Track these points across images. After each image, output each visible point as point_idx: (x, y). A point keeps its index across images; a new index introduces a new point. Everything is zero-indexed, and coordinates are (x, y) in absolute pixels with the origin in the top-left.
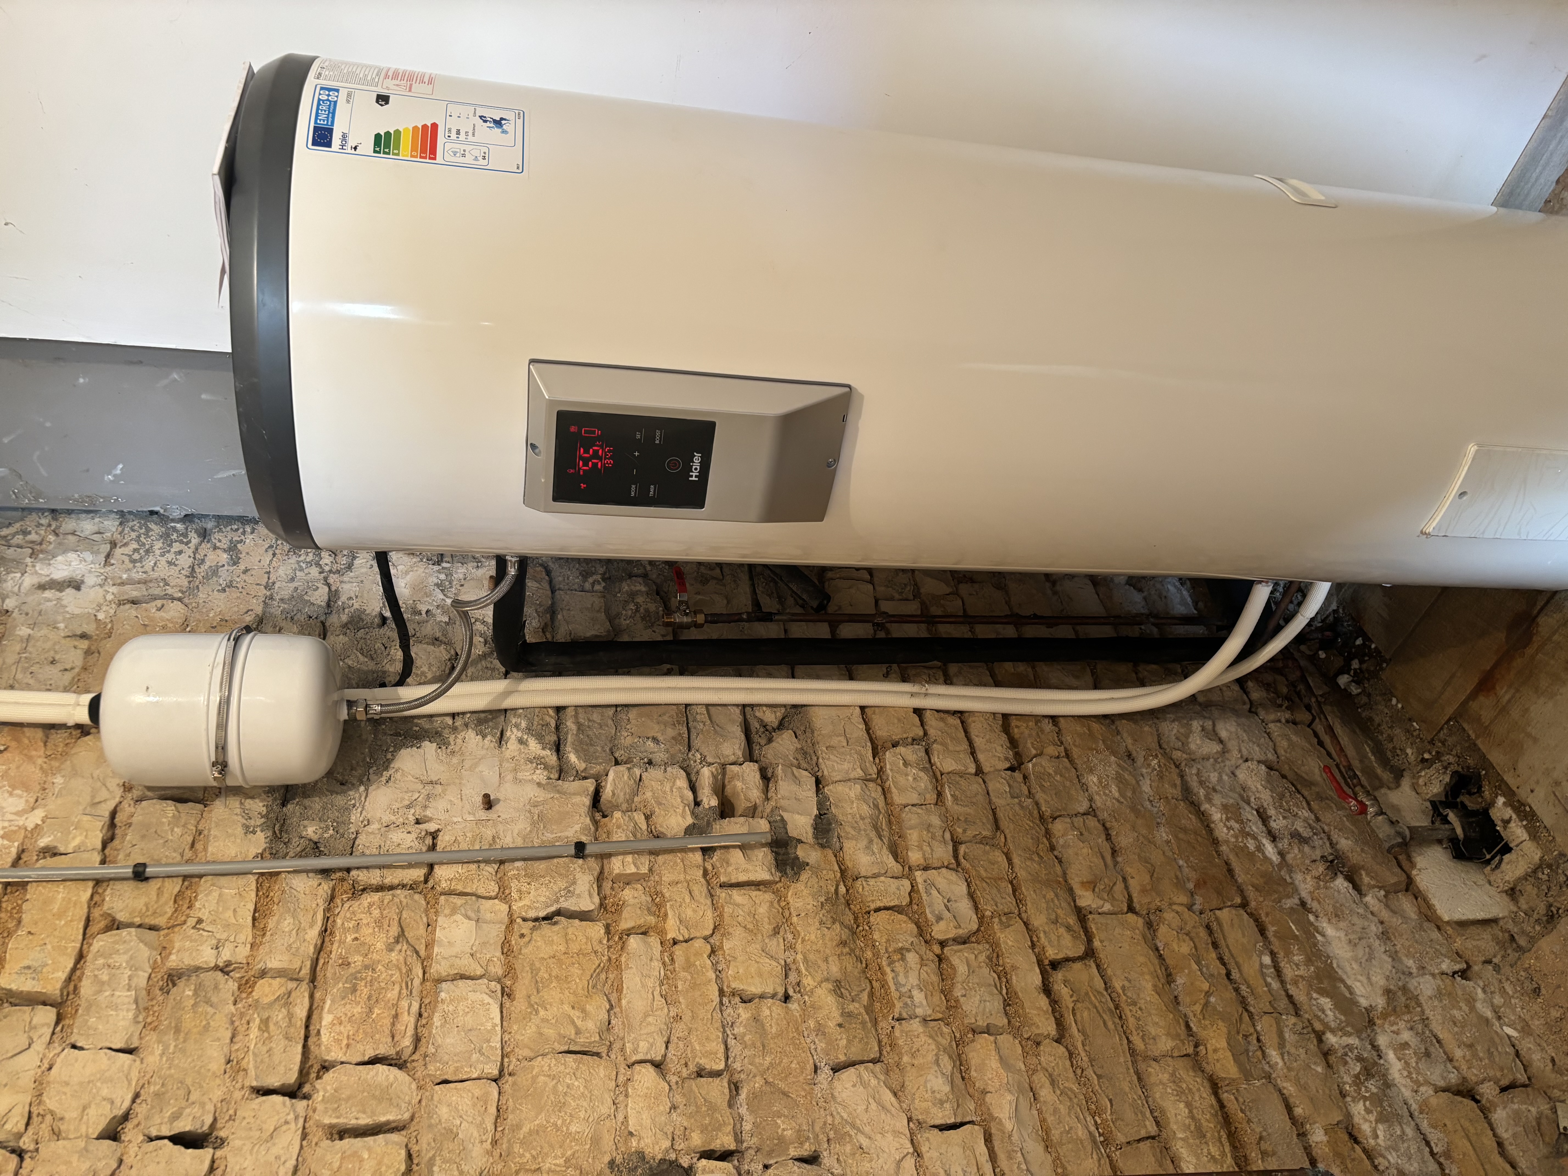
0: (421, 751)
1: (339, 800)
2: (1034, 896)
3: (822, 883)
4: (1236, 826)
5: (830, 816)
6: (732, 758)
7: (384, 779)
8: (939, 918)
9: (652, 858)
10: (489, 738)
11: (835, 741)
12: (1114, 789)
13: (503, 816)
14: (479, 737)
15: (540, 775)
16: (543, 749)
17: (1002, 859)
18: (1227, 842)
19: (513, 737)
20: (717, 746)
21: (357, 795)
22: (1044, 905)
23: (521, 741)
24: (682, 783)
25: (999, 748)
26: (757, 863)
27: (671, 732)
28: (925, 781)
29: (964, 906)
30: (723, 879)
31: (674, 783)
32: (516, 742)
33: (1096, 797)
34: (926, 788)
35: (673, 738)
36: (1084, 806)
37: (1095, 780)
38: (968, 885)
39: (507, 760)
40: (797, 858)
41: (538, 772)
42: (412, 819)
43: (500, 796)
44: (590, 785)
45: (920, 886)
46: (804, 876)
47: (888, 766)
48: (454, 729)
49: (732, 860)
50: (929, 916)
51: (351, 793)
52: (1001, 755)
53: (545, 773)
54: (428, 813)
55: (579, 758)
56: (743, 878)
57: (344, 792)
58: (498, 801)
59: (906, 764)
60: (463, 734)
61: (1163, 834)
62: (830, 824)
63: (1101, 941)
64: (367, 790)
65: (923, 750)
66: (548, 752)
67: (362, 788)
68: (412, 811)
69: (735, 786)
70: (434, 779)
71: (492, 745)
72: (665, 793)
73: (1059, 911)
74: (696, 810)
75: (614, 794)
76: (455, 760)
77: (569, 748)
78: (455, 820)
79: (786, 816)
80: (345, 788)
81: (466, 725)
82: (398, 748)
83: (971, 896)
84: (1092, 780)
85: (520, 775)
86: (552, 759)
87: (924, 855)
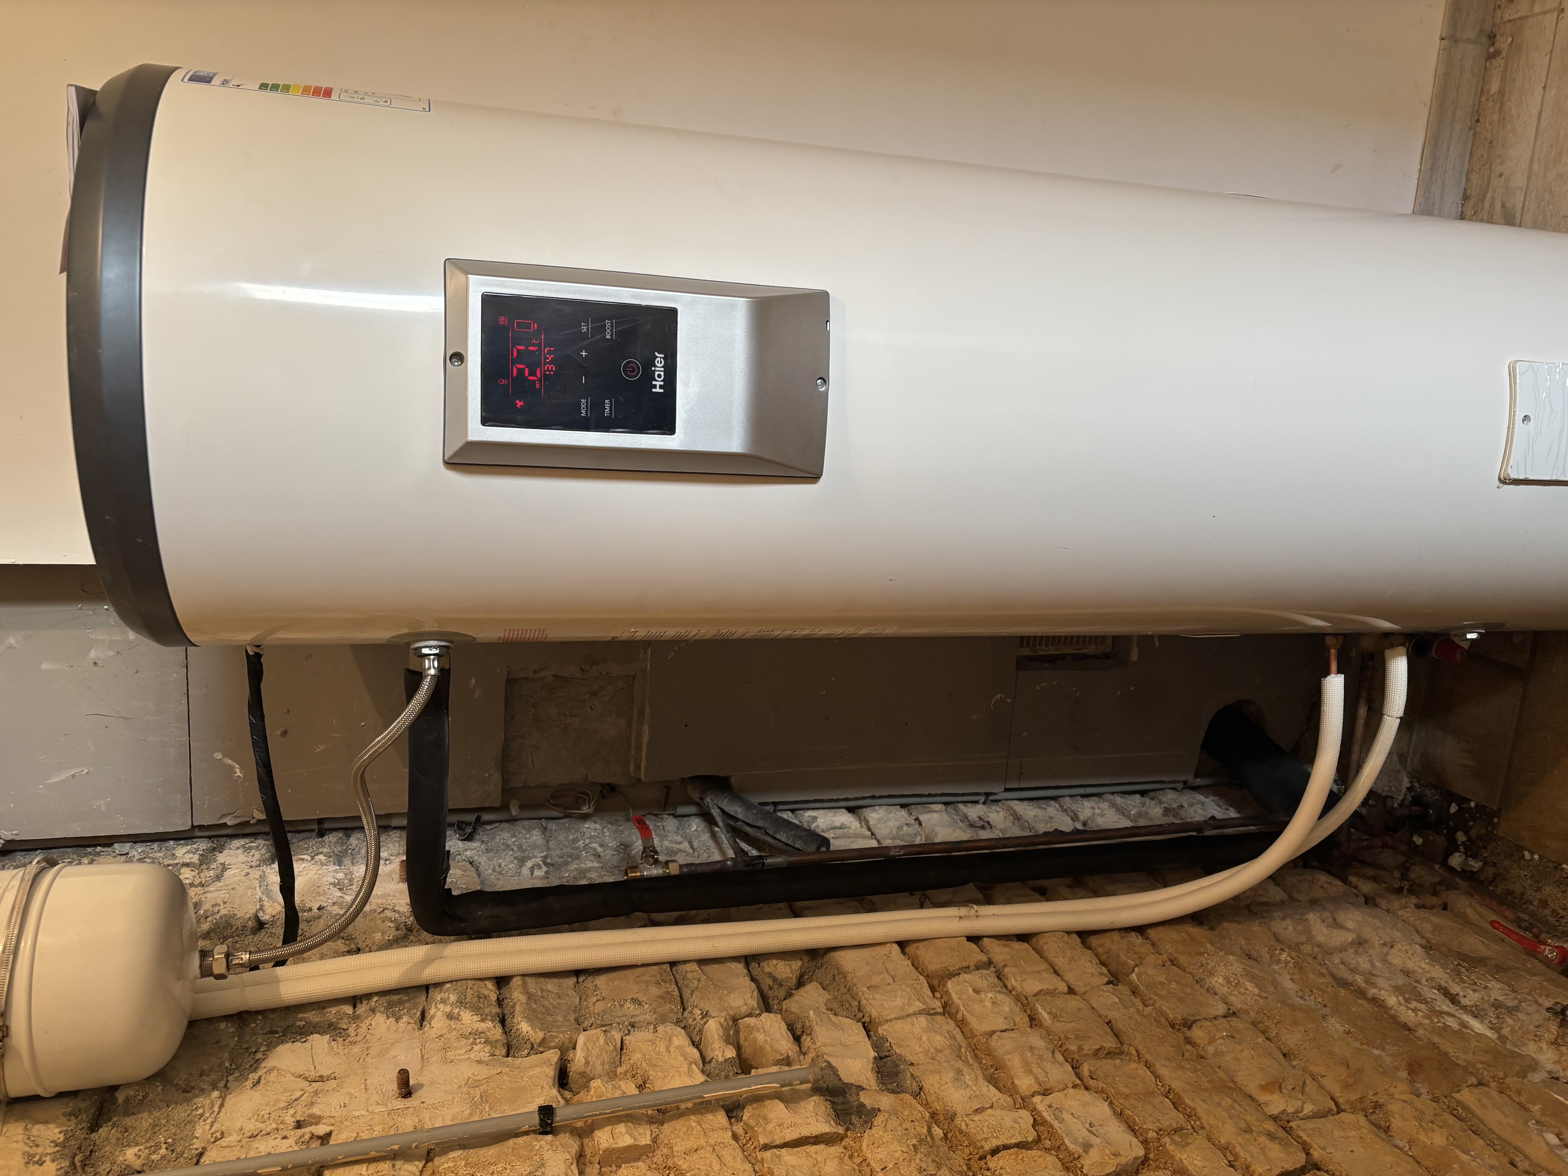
0: (307, 1045)
1: (180, 1112)
2: (1205, 1105)
3: (907, 1125)
4: (1422, 1006)
5: (894, 1057)
6: (744, 1009)
7: (249, 1083)
8: (1087, 1147)
9: (654, 1127)
10: (405, 1019)
11: (876, 980)
12: (1249, 985)
13: (429, 1101)
14: (392, 1020)
15: (481, 1052)
16: (482, 1020)
17: (1143, 1071)
18: (1421, 1025)
19: (439, 1014)
20: (720, 999)
21: (208, 1102)
22: (1225, 1114)
23: (450, 1017)
24: (680, 1039)
25: (1088, 964)
26: (809, 1115)
27: (654, 991)
28: (1007, 1005)
29: (1116, 1131)
30: (763, 1140)
31: (670, 1041)
32: (444, 1019)
33: (1232, 999)
34: (1011, 1011)
35: (660, 997)
36: (1221, 1009)
37: (1221, 980)
38: (1111, 1104)
39: (433, 1040)
40: (862, 1105)
41: (476, 1048)
42: (290, 1121)
43: (423, 1080)
44: (553, 1056)
45: (1045, 1115)
46: (879, 1120)
47: (954, 996)
48: (356, 1018)
49: (771, 1115)
50: (1072, 1147)
51: (197, 1100)
52: (1093, 971)
53: (488, 1049)
54: (316, 1110)
55: (533, 1026)
56: (791, 1135)
57: (189, 1101)
58: (421, 1086)
59: (976, 991)
60: (368, 1021)
61: (1335, 1026)
62: (897, 1066)
63: (1323, 1149)
64: (223, 1098)
65: (993, 975)
66: (489, 1024)
67: (216, 1094)
68: (291, 1111)
69: (755, 1040)
70: (325, 1073)
71: (410, 1027)
72: (659, 1053)
73: (1248, 1118)
74: (707, 1067)
75: (587, 1062)
76: (356, 1049)
77: (518, 1018)
78: (356, 1114)
79: (834, 1062)
80: (190, 1095)
81: (373, 1011)
82: (271, 1046)
83: (1120, 1115)
84: (1217, 981)
85: (451, 1055)
86: (497, 1032)
87: (1037, 1079)
